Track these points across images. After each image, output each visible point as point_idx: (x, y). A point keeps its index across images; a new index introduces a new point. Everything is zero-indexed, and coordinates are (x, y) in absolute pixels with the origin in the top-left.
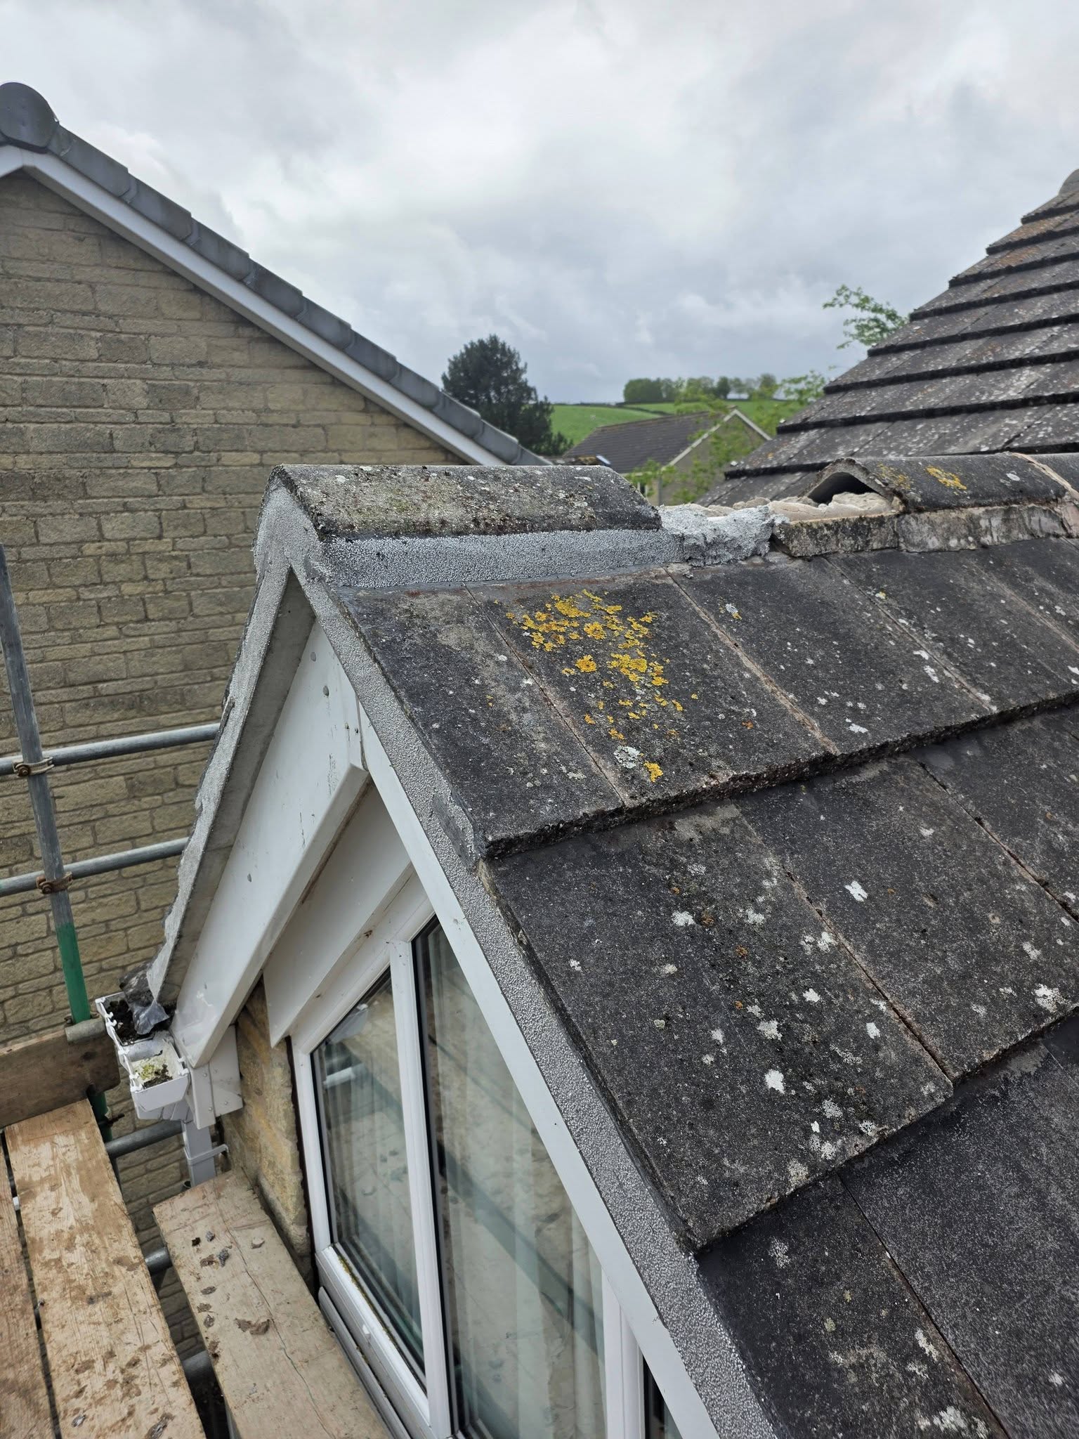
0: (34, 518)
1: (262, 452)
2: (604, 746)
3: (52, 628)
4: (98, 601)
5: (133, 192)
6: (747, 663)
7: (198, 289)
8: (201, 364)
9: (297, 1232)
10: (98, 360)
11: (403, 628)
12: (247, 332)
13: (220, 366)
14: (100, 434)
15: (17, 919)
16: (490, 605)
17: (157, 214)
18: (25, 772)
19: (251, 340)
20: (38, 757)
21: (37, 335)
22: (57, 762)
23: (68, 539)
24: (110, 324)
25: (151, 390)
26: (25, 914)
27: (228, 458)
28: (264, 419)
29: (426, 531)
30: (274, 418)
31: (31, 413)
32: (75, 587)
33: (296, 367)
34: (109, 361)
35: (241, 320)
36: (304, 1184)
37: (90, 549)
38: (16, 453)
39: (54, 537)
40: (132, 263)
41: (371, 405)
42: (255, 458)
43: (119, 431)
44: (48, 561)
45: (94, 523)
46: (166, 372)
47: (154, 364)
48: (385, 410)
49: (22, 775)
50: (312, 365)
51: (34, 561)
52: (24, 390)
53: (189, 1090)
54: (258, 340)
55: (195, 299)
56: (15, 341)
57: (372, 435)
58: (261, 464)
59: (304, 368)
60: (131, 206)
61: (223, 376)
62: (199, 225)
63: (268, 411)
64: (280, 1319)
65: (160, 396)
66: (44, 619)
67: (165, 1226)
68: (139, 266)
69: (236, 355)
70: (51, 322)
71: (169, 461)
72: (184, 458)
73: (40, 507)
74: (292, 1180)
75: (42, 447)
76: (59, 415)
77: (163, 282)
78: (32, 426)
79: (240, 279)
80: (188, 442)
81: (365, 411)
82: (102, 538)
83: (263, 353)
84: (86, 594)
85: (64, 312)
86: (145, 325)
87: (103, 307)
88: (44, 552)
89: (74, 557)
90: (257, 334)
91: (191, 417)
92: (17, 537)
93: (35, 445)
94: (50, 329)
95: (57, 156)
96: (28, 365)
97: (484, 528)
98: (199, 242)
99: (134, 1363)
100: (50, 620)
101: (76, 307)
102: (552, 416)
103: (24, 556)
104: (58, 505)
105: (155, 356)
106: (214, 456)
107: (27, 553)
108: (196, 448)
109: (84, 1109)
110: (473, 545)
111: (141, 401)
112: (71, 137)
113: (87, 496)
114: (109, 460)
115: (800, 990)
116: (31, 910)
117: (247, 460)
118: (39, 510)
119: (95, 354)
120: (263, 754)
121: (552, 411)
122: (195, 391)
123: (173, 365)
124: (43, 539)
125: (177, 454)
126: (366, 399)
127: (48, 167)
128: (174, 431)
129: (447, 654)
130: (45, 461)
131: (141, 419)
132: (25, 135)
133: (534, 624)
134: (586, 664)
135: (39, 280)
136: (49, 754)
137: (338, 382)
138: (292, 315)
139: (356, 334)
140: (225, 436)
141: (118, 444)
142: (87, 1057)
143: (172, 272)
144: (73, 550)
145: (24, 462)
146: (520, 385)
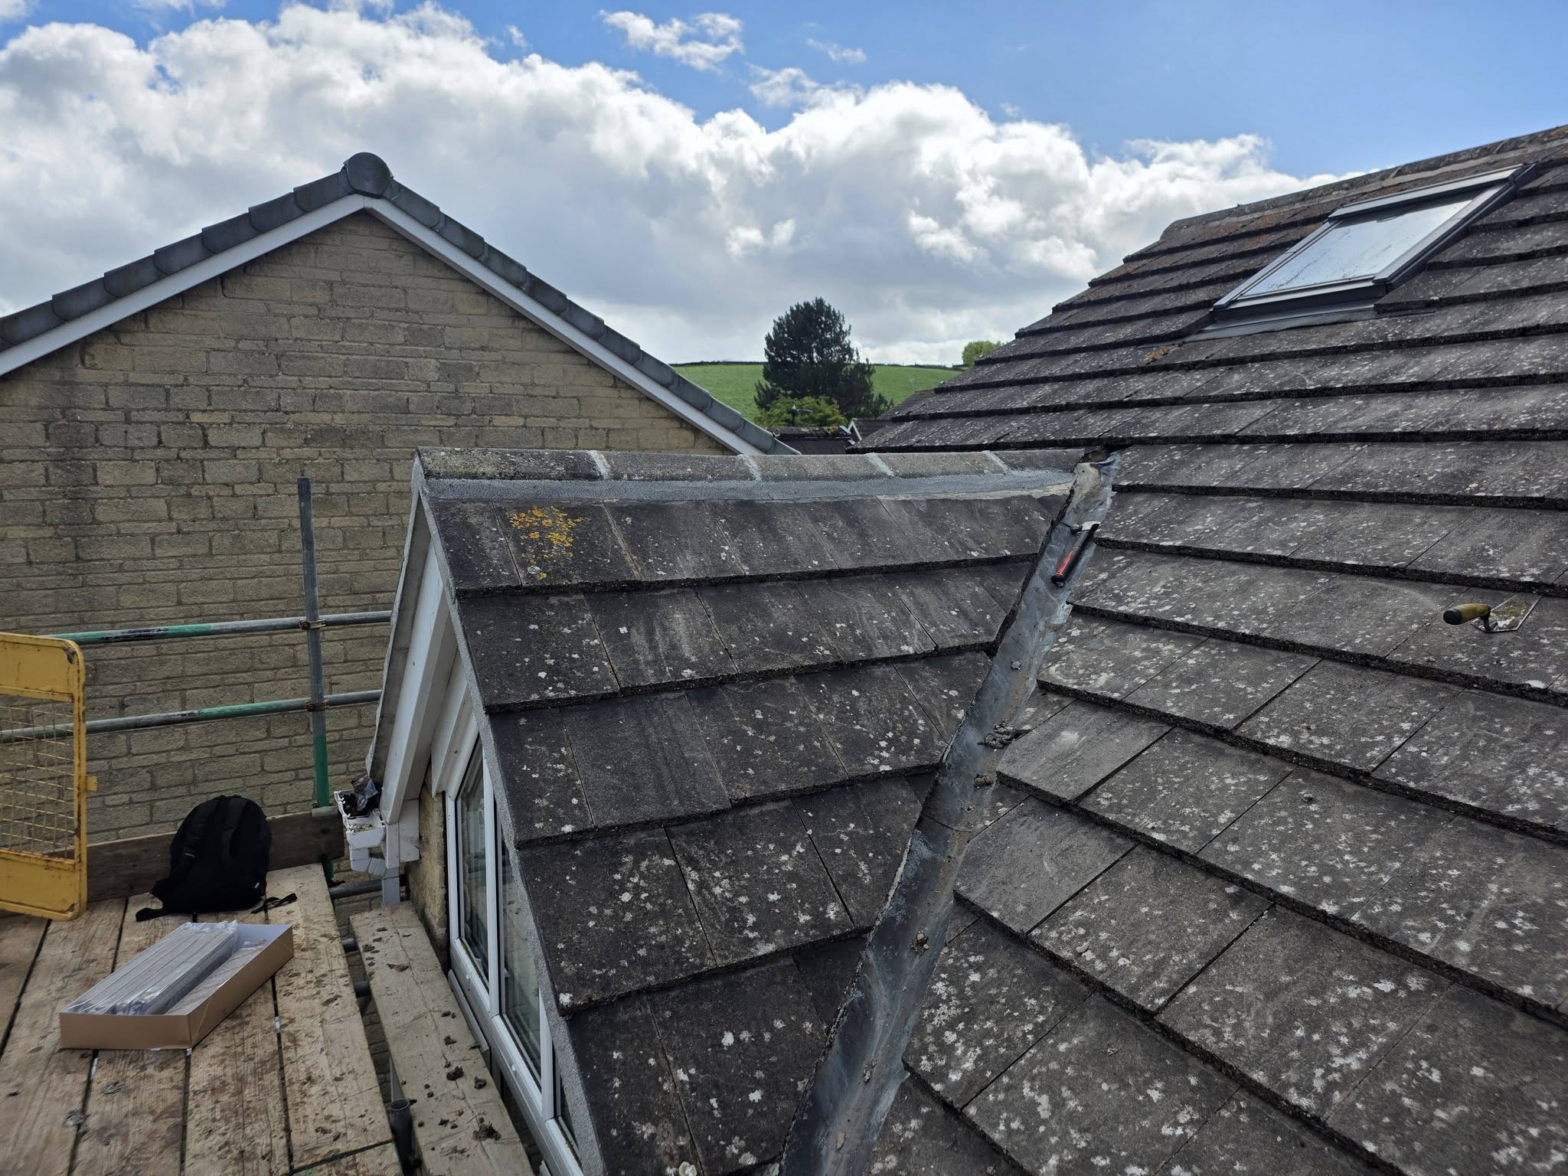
0: (341, 462)
1: (526, 417)
2: (524, 565)
3: (346, 547)
4: (384, 527)
5: (441, 225)
6: (620, 542)
7: (485, 292)
8: (483, 348)
9: (439, 932)
10: (405, 343)
11: (453, 515)
12: (522, 324)
13: (497, 350)
14: (399, 399)
15: (290, 782)
16: (500, 509)
17: (459, 239)
18: (306, 626)
19: (525, 330)
20: (315, 618)
21: (360, 325)
22: (328, 623)
23: (366, 478)
24: (416, 318)
25: (443, 368)
26: (297, 779)
27: (498, 421)
28: (530, 392)
29: (475, 476)
30: (538, 391)
31: (349, 382)
32: (367, 516)
33: (559, 352)
34: (412, 344)
35: (518, 315)
36: (446, 897)
37: (382, 487)
38: (335, 412)
39: (355, 476)
40: (437, 274)
41: (619, 382)
42: (521, 421)
43: (414, 398)
44: (349, 495)
45: (387, 467)
46: (455, 353)
47: (447, 348)
48: (630, 386)
49: (304, 628)
50: (572, 351)
51: (338, 494)
52: (346, 365)
53: (384, 839)
54: (530, 330)
55: (482, 299)
56: (344, 330)
57: (618, 406)
58: (525, 426)
59: (566, 352)
60: (440, 234)
61: (500, 358)
62: (490, 247)
63: (533, 384)
64: (414, 965)
65: (448, 371)
66: (340, 540)
67: (355, 924)
68: (442, 275)
69: (512, 341)
70: (372, 316)
71: (451, 421)
72: (462, 420)
73: (347, 454)
74: (440, 893)
75: (355, 408)
76: (370, 384)
77: (458, 286)
78: (348, 392)
79: (518, 285)
80: (467, 407)
81: (614, 386)
82: (392, 479)
83: (533, 340)
84: (375, 522)
85: (382, 309)
86: (441, 319)
87: (411, 305)
88: (346, 487)
89: (369, 493)
90: (530, 326)
91: (470, 388)
92: (328, 475)
93: (349, 406)
94: (370, 321)
95: (389, 200)
96: (351, 347)
97: (503, 476)
98: (488, 259)
99: (324, 975)
100: (345, 540)
101: (392, 306)
102: (873, 377)
103: (332, 490)
104: (360, 452)
105: (447, 341)
106: (487, 418)
107: (334, 488)
108: (474, 412)
109: (318, 870)
110: (496, 483)
111: (433, 376)
112: (400, 187)
113: (384, 446)
114: (404, 419)
115: (571, 653)
116: (302, 776)
117: (513, 423)
118: (346, 455)
119: (401, 339)
120: (419, 587)
121: (874, 371)
122: (477, 369)
123: (461, 349)
124: (347, 478)
125: (457, 416)
126: (615, 377)
127: (381, 207)
128: (458, 397)
129: (469, 526)
130: (355, 418)
131: (432, 389)
132: (368, 186)
133: (516, 520)
134: (535, 535)
135: (366, 285)
136: (323, 617)
137: (592, 364)
138: (557, 312)
139: (607, 328)
140: (497, 403)
141: (412, 407)
142: (325, 832)
143: (467, 279)
144: (368, 487)
145: (339, 420)
146: (843, 347)
